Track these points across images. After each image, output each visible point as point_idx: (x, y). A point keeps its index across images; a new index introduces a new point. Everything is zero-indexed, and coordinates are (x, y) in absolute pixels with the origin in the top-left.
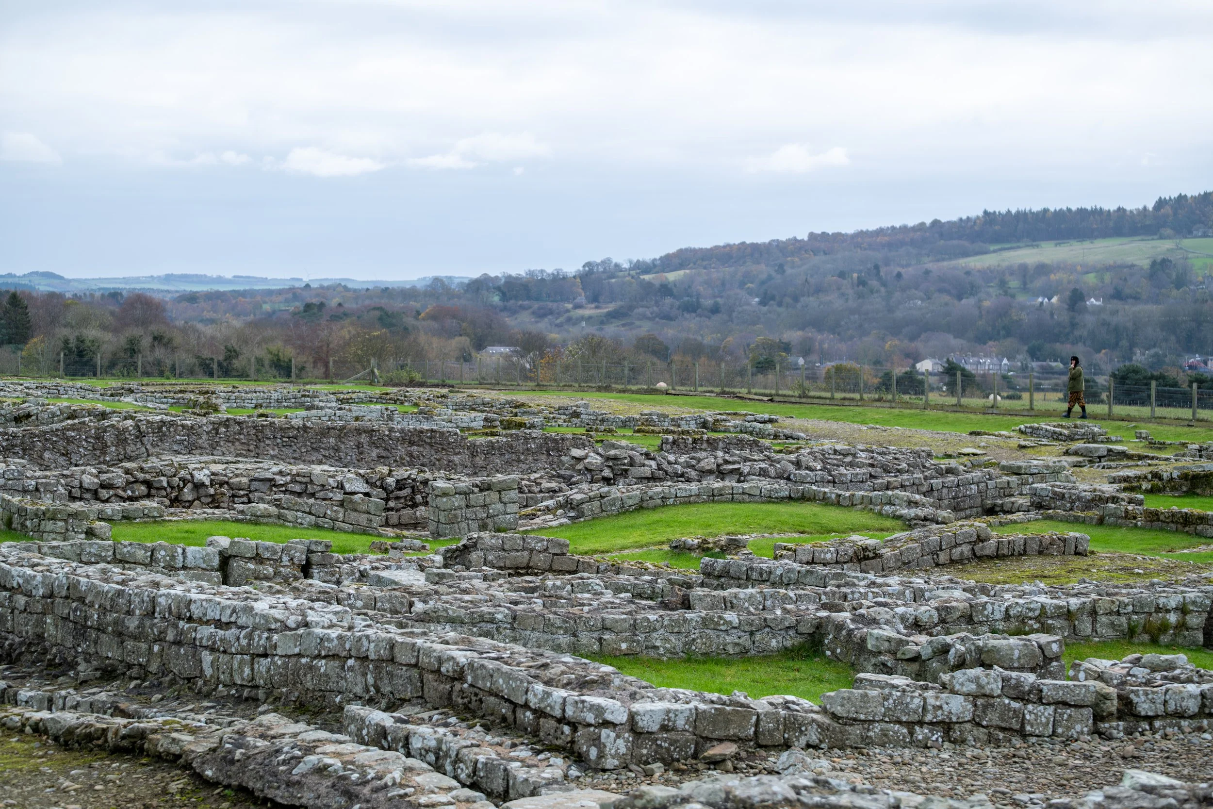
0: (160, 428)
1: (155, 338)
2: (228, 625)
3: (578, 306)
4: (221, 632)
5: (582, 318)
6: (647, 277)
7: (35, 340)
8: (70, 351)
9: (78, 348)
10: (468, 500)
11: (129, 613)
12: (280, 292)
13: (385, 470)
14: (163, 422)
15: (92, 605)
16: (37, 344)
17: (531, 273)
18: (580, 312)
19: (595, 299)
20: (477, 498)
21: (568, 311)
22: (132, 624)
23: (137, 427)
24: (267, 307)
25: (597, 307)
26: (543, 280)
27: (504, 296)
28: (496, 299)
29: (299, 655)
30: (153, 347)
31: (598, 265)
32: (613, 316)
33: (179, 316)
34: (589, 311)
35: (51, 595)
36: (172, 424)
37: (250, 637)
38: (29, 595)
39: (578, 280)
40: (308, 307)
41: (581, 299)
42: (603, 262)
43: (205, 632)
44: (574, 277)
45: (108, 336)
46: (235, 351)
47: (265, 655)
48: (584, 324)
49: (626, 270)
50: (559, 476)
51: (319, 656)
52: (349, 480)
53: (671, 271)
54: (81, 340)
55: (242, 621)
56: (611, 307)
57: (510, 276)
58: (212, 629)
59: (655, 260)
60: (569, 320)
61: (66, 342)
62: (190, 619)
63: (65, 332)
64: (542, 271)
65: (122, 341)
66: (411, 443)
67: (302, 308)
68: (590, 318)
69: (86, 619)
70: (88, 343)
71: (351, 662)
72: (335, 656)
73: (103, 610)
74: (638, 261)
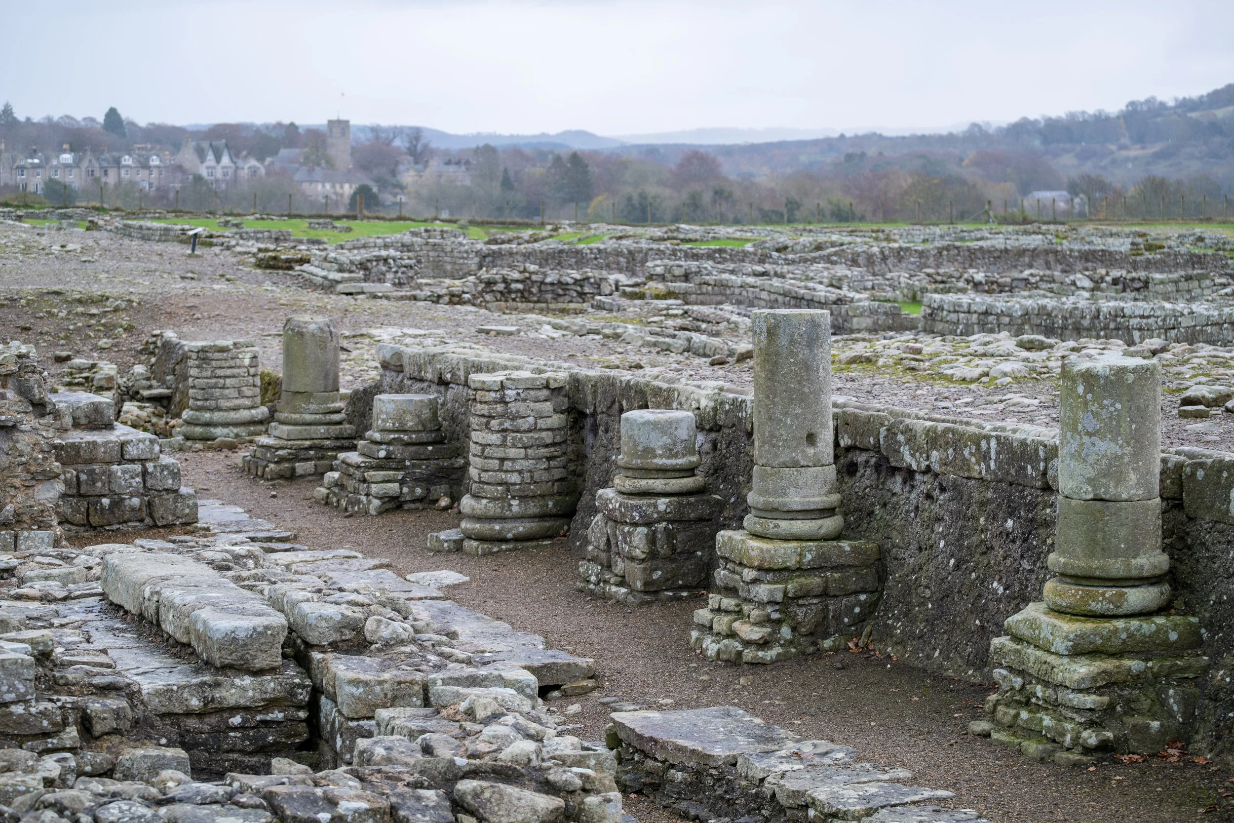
0: (899, 253)
1: (716, 193)
2: (1148, 317)
3: (1123, 147)
4: (1145, 321)
5: (1127, 160)
6: (1193, 115)
7: (600, 198)
8: (633, 206)
9: (641, 204)
10: (1177, 287)
11: (1083, 317)
12: (815, 143)
13: (1103, 271)
14: (901, 248)
15: (1056, 316)
16: (600, 201)
17: (1072, 116)
18: (1124, 153)
19: (1140, 139)
20: (1183, 285)
21: (1112, 153)
22: (1086, 323)
23: (882, 252)
24: (803, 158)
25: (1143, 148)
26: (1085, 122)
27: (1046, 140)
28: (1037, 143)
29: (1195, 326)
30: (714, 201)
31: (1141, 104)
32: (1160, 156)
33: (729, 170)
34: (1135, 152)
35: (1027, 314)
36: (908, 249)
37: (1164, 320)
38: (1010, 316)
39: (1122, 121)
40: (849, 157)
41: (1125, 141)
42: (1147, 101)
43: (1134, 322)
44: (1118, 117)
45: (667, 192)
46: (796, 203)
47: (1174, 328)
48: (1130, 166)
49: (1171, 108)
50: (1227, 274)
51: (1207, 325)
52: (1079, 279)
53: (1219, 108)
54: (643, 196)
55: (1158, 313)
56: (1157, 147)
57: (1050, 119)
58: (1138, 319)
59: (1202, 97)
60: (1114, 162)
61: (630, 199)
62: (1124, 316)
63: (628, 190)
64: (1083, 113)
65: (685, 196)
66: (1087, 260)
67: (842, 159)
68: (1136, 159)
69: (1053, 323)
70: (650, 200)
71: (1226, 325)
72: (1217, 324)
73: (1065, 318)
74: (1184, 99)
